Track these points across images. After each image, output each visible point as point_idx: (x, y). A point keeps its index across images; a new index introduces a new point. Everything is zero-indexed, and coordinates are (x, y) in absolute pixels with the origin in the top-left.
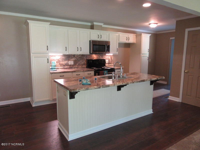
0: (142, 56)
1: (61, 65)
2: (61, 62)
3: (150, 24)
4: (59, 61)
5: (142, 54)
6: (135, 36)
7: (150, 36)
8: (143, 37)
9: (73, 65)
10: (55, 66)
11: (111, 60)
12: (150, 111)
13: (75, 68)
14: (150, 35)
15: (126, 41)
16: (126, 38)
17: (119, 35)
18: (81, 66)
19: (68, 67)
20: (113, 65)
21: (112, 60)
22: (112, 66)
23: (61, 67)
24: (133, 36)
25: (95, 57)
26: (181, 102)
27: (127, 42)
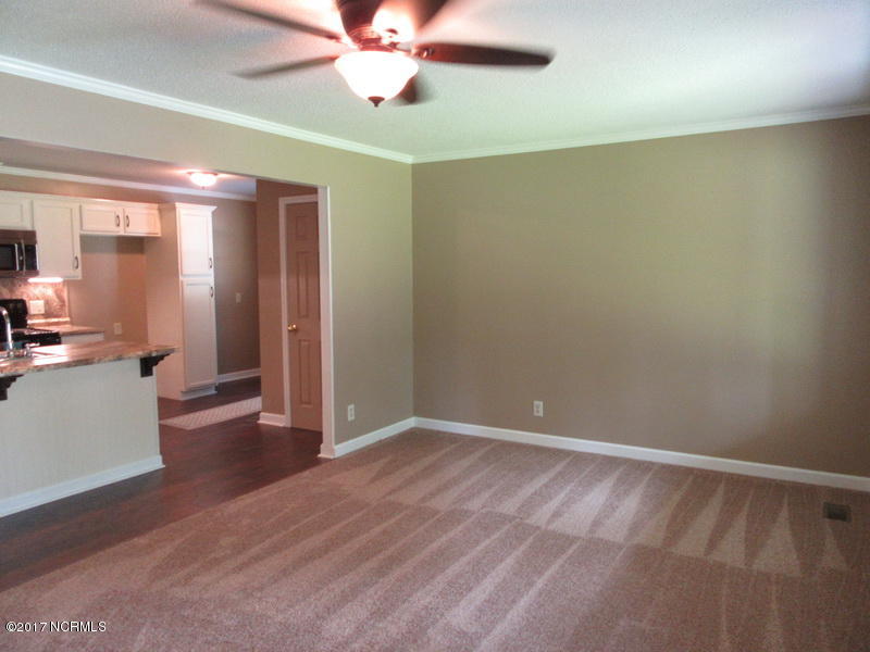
0: (185, 284)
3: (190, 173)
5: (185, 276)
6: (156, 212)
7: (213, 213)
8: (182, 217)
11: (56, 303)
12: (155, 463)
14: (214, 208)
15: (117, 229)
16: (113, 219)
17: (80, 207)
20: (68, 319)
21: (63, 301)
22: (65, 323)
24: (145, 211)
26: (289, 425)
27: (121, 232)
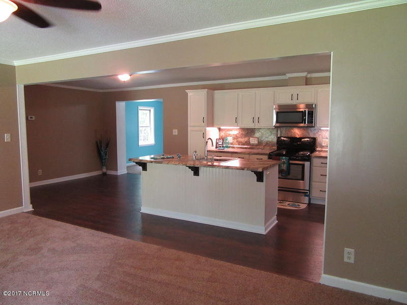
1: (239, 143)
2: (240, 140)
4: (237, 136)
9: (257, 145)
10: (232, 144)
13: (258, 149)
18: (268, 148)
19: (249, 147)
23: (239, 146)
25: (298, 133)
